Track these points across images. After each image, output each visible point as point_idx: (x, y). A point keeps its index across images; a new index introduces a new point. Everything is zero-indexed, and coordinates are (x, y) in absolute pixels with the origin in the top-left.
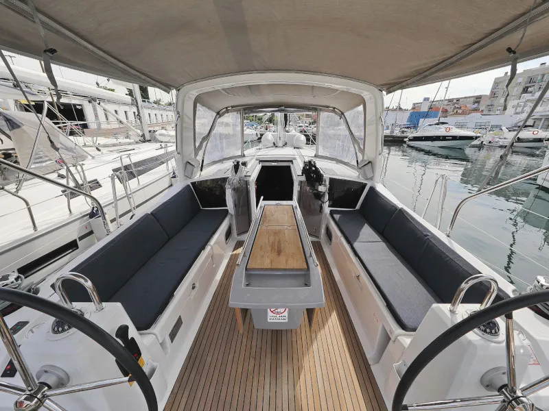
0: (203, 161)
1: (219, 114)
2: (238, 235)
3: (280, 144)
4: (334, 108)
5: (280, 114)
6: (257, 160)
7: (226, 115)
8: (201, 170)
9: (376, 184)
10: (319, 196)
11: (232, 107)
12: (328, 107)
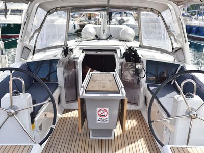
0: (35, 47)
1: (49, 12)
2: (67, 102)
3: (104, 37)
4: (152, 9)
5: (104, 12)
6: (80, 49)
7: (55, 13)
8: (33, 54)
9: (186, 64)
10: (137, 72)
11: (61, 7)
12: (146, 8)
